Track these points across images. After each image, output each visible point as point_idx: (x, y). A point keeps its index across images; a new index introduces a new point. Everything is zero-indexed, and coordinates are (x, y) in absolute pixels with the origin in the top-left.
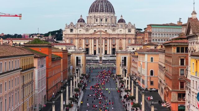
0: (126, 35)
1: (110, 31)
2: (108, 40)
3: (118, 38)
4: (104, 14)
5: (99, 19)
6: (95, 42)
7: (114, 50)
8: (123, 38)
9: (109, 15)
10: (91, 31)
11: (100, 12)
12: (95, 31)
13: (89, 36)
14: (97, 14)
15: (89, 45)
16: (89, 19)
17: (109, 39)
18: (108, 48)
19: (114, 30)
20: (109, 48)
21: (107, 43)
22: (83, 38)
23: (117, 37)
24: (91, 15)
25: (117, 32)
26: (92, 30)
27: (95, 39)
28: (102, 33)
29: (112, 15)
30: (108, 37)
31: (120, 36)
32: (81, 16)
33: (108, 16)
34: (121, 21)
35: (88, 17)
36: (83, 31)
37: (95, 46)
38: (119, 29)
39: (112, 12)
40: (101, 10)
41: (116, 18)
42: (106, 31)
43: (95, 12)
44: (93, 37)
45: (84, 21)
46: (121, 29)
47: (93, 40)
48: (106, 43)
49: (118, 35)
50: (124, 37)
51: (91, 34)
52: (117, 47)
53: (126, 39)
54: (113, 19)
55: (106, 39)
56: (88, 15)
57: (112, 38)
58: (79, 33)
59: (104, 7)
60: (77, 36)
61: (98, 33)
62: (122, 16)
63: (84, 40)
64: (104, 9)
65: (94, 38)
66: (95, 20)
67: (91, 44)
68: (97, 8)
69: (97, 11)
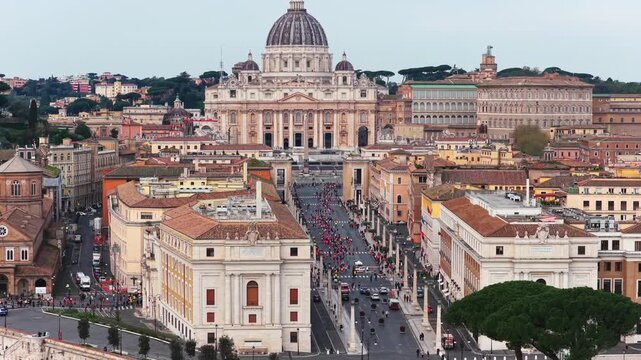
0: (356, 103)
1: (319, 95)
2: (316, 115)
3: (338, 111)
4: (302, 50)
5: (291, 62)
6: (286, 120)
7: (328, 137)
8: (349, 111)
9: (314, 51)
10: (278, 96)
11: (294, 43)
12: (286, 94)
13: (271, 105)
14: (288, 50)
15: (272, 125)
16: (267, 61)
17: (319, 112)
18: (316, 133)
19: (328, 92)
20: (318, 132)
21: (312, 122)
22: (258, 111)
23: (334, 107)
24: (272, 51)
25: (337, 96)
26: (278, 92)
27: (286, 113)
28: (303, 100)
29: (322, 51)
30: (314, 107)
31: (342, 107)
32: (250, 54)
33: (313, 54)
34: (344, 66)
35: (265, 55)
36: (259, 96)
37: (286, 128)
38: (340, 91)
39: (321, 44)
40: (297, 41)
41: (330, 57)
42: (311, 94)
43: (283, 43)
44: (282, 107)
45: (257, 68)
46: (344, 91)
47: (281, 115)
48: (311, 120)
49: (339, 103)
50: (352, 107)
51: (277, 102)
52: (335, 131)
53: (355, 112)
54: (325, 60)
55: (310, 113)
56: (265, 51)
57: (324, 111)
58: (249, 99)
59: (303, 31)
60: (244, 106)
61: (294, 100)
62: (344, 55)
63: (261, 115)
64: (303, 38)
65: (283, 111)
66: (283, 63)
67: (278, 124)
68: (286, 35)
69: (285, 41)
